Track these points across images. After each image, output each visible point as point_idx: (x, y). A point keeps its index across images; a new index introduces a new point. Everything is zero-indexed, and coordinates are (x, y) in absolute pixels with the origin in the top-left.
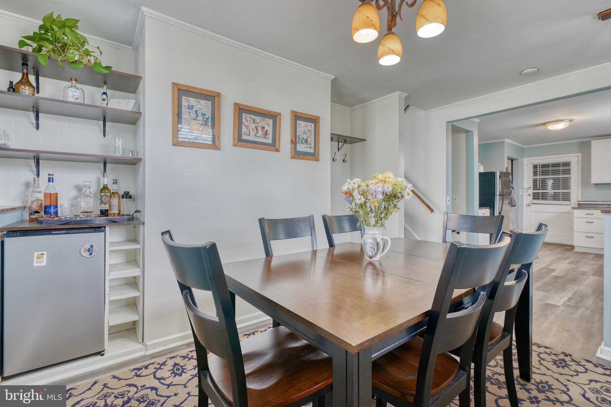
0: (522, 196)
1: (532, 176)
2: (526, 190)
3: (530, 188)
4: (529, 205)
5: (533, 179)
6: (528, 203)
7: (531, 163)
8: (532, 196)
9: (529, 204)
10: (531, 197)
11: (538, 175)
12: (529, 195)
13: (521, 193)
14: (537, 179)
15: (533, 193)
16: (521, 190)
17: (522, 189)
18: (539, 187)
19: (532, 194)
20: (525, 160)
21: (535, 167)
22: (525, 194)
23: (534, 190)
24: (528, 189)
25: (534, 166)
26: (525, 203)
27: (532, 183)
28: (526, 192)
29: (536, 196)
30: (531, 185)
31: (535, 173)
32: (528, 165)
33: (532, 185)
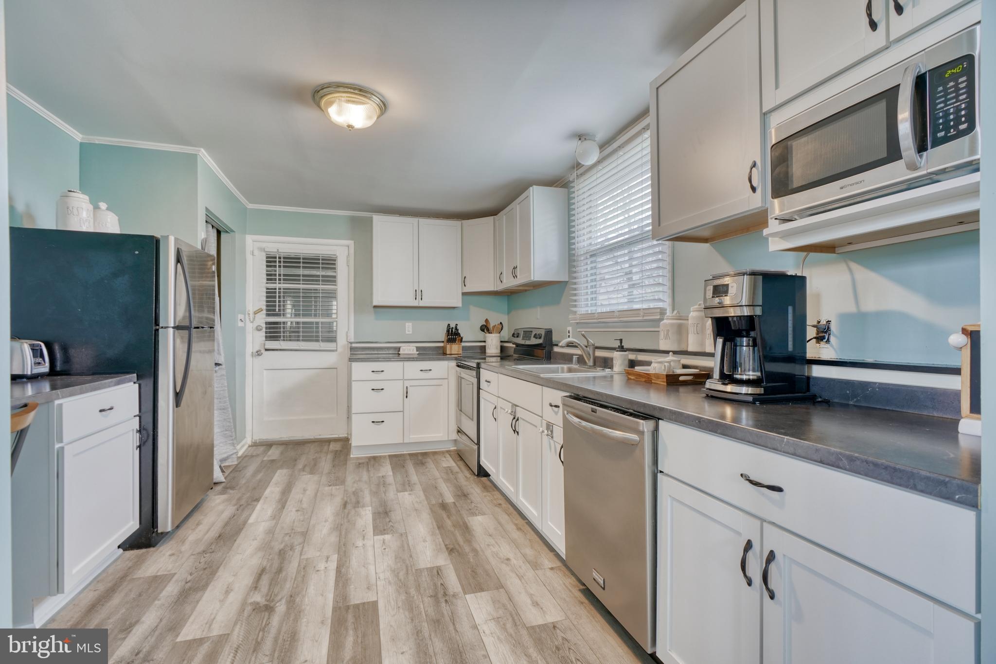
0: (243, 329)
1: (265, 281)
2: (252, 316)
3: (261, 310)
4: (259, 354)
5: (265, 290)
6: (257, 348)
7: (262, 250)
8: (264, 330)
9: (257, 352)
10: (263, 334)
11: (277, 282)
12: (258, 329)
13: (240, 324)
14: (275, 289)
15: (266, 323)
16: (240, 316)
17: (244, 312)
18: (279, 310)
19: (264, 326)
20: (249, 239)
21: (271, 261)
22: (250, 327)
23: (268, 315)
24: (255, 313)
25: (267, 258)
26: (250, 348)
27: (265, 299)
28: (252, 322)
29: (273, 332)
30: (263, 304)
31: (270, 278)
32: (256, 252)
33: (265, 303)
